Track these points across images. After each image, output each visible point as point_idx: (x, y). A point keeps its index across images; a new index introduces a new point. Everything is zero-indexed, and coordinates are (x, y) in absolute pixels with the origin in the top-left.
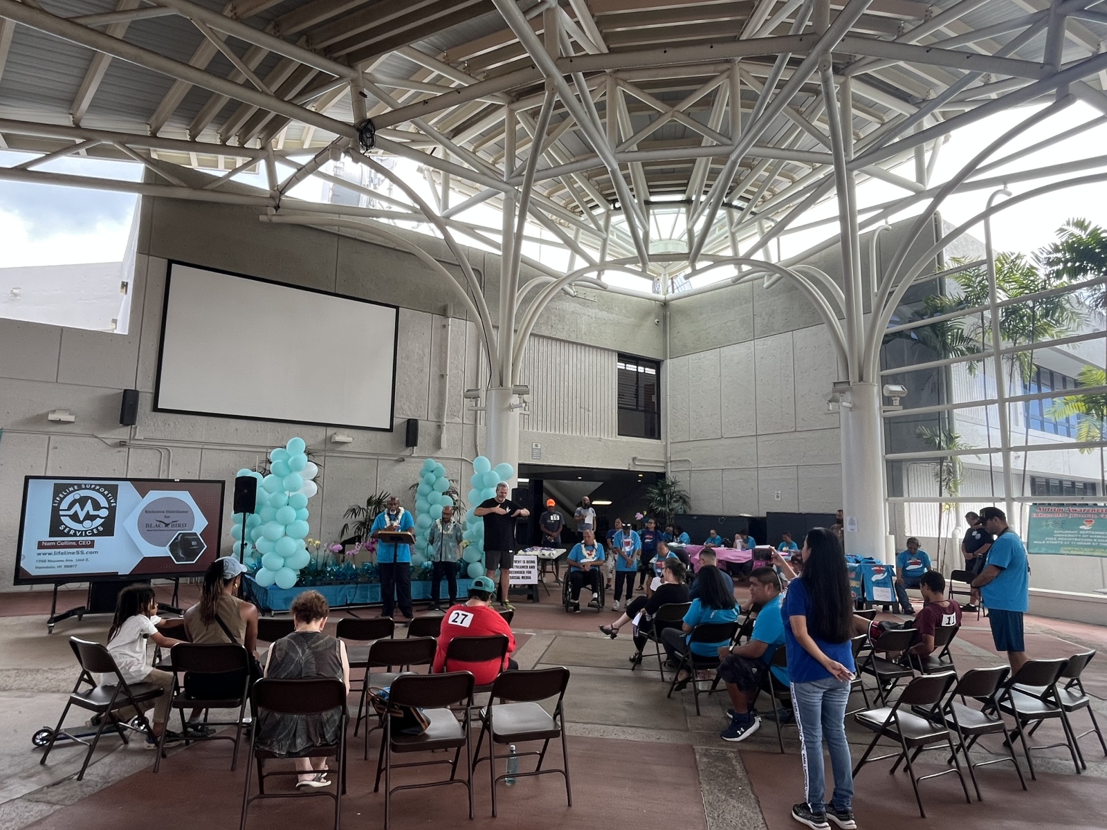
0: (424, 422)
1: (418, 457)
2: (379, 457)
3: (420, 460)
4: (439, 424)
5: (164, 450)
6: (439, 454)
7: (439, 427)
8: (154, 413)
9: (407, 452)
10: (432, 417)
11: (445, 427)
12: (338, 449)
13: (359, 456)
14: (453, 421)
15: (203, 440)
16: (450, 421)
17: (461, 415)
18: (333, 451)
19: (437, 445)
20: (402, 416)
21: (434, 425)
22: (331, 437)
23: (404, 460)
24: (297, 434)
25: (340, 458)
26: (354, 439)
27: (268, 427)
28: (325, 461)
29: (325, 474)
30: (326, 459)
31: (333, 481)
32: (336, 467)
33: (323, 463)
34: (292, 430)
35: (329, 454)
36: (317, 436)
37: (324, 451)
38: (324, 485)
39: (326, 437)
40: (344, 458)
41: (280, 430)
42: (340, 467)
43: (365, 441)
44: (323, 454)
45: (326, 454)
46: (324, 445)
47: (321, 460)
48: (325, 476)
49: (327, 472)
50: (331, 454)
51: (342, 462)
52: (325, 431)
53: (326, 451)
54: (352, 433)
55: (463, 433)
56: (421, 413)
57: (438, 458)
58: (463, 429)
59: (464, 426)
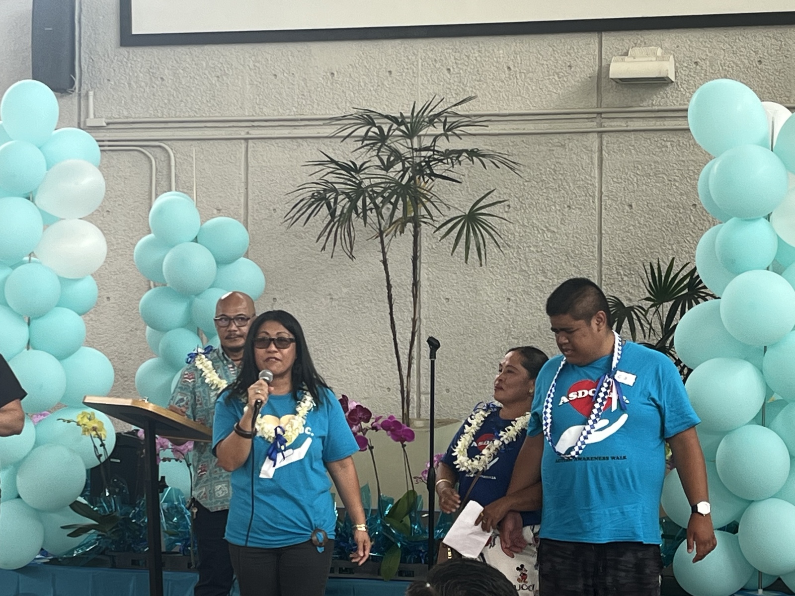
5: (158, 150)
8: (124, 51)
12: (646, 105)
15: (247, 114)
18: (627, 113)
24: (506, 69)
25: (652, 134)
26: (696, 63)
27: (416, 55)
28: (601, 151)
29: (605, 193)
30: (604, 143)
31: (632, 217)
32: (640, 167)
33: (596, 156)
34: (489, 57)
35: (613, 124)
36: (570, 66)
37: (595, 115)
38: (603, 232)
39: (600, 66)
40: (665, 136)
41: (454, 61)
42: (653, 167)
43: (742, 67)
44: (591, 125)
45: (604, 127)
46: (595, 95)
47: (586, 148)
48: (603, 198)
49: (610, 188)
50: (619, 123)
51: (659, 148)
52: (597, 45)
53: (603, 116)
54: (689, 43)
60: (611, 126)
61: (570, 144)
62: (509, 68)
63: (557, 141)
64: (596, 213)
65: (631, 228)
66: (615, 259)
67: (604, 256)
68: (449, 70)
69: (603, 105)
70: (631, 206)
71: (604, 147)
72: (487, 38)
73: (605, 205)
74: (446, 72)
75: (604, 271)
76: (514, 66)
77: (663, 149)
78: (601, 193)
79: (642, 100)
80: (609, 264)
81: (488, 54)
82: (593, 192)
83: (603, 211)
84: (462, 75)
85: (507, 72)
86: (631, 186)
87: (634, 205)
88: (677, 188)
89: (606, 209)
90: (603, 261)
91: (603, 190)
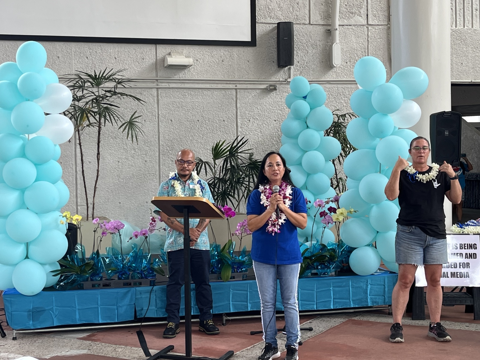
0: (304, 27)
2: (239, 86)
4: (329, 28)
6: (331, 76)
7: (329, 33)
9: (281, 75)
10: (316, 18)
11: (337, 32)
12: (176, 77)
13: (208, 86)
14: (352, 22)
16: (346, 22)
17: (363, 11)
18: (169, 80)
20: (269, 20)
22: (164, 60)
23: (275, 89)
24: (114, 59)
25: (179, 90)
26: (197, 60)
27: (71, 50)
28: (158, 96)
29: (160, 115)
30: (159, 93)
31: (172, 125)
32: (175, 104)
33: (156, 98)
34: (106, 52)
35: (162, 85)
36: (143, 59)
37: (155, 81)
38: (160, 132)
39: (156, 59)
40: (185, 91)
41: (89, 53)
42: (181, 104)
43: (215, 62)
44: (154, 85)
45: (159, 86)
46: (154, 72)
47: (151, 95)
48: (160, 117)
49: (163, 112)
50: (165, 85)
51: (183, 96)
52: (155, 50)
53: (159, 81)
54: (194, 51)
55: (368, 40)
56: (298, 13)
57: (329, 82)
58: (369, 33)
59: (370, 28)
60: (162, 86)
61: (144, 93)
63: (138, 91)
64: (157, 123)
65: (172, 130)
66: (165, 143)
69: (158, 76)
70: (171, 121)
71: (159, 95)
72: (105, 44)
73: (161, 120)
74: (86, 58)
75: (161, 148)
76: (118, 57)
77: (185, 96)
78: (158, 114)
79: (175, 75)
80: (163, 146)
81: (105, 51)
82: (155, 114)
83: (160, 122)
84: (94, 60)
85: (115, 60)
86: (171, 112)
87: (173, 120)
88: (191, 113)
89: (161, 122)
90: (160, 144)
91: (159, 113)
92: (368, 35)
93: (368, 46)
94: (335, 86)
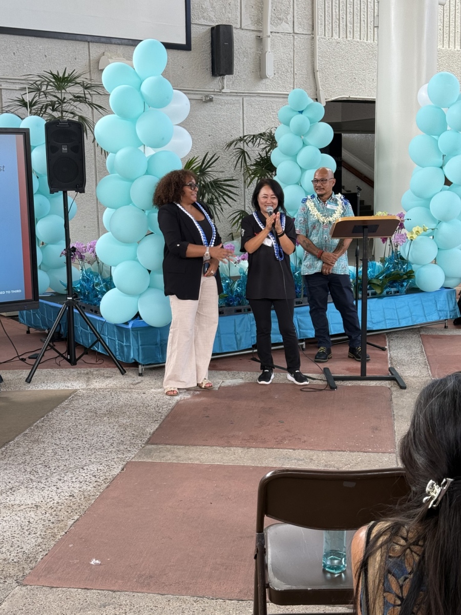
1: (230, 94)
3: (234, 98)
4: (259, 34)
6: (261, 88)
7: (260, 40)
9: (214, 84)
10: (248, 22)
11: (269, 39)
14: (280, 29)
16: (274, 29)
17: (290, 17)
19: (260, 72)
20: (203, 22)
21: (253, 35)
22: (98, 61)
23: (211, 100)
24: (44, 56)
39: (90, 60)
41: (17, 48)
46: (88, 75)
52: (87, 49)
55: (294, 51)
56: (230, 15)
57: (259, 95)
58: (295, 43)
59: (296, 37)
62: (46, 56)
67: (97, 158)
68: (14, 53)
72: (33, 38)
74: (13, 54)
76: (48, 55)
81: (34, 47)
84: (21, 56)
85: (45, 58)
92: (294, 44)
93: (294, 57)
94: (265, 99)
